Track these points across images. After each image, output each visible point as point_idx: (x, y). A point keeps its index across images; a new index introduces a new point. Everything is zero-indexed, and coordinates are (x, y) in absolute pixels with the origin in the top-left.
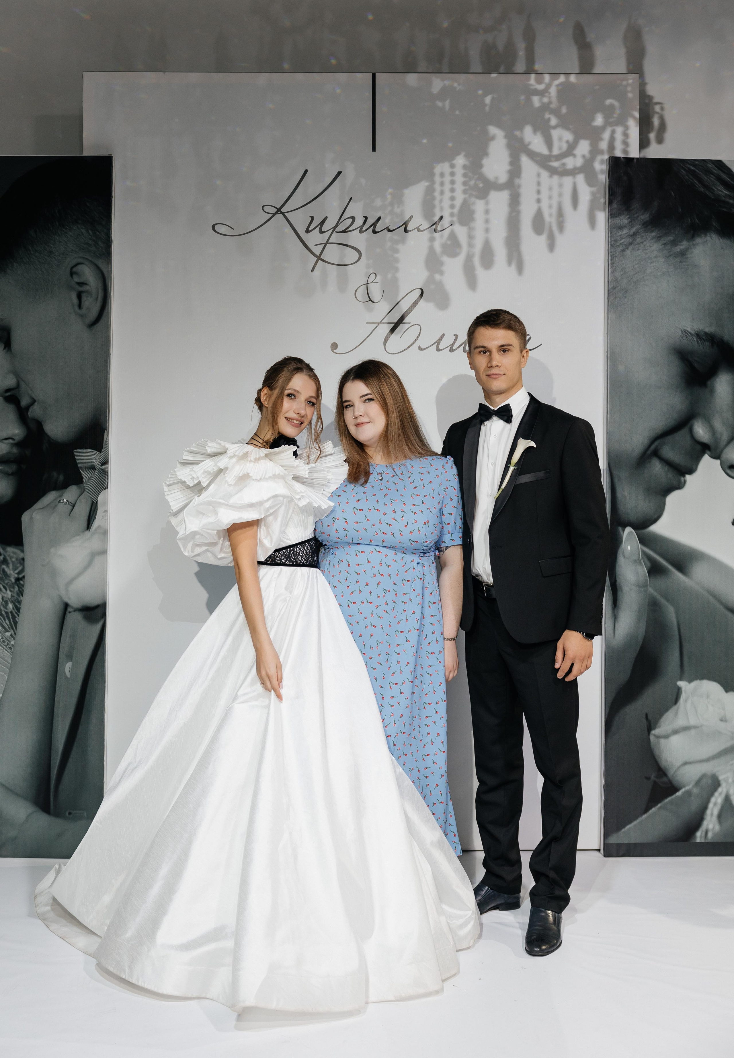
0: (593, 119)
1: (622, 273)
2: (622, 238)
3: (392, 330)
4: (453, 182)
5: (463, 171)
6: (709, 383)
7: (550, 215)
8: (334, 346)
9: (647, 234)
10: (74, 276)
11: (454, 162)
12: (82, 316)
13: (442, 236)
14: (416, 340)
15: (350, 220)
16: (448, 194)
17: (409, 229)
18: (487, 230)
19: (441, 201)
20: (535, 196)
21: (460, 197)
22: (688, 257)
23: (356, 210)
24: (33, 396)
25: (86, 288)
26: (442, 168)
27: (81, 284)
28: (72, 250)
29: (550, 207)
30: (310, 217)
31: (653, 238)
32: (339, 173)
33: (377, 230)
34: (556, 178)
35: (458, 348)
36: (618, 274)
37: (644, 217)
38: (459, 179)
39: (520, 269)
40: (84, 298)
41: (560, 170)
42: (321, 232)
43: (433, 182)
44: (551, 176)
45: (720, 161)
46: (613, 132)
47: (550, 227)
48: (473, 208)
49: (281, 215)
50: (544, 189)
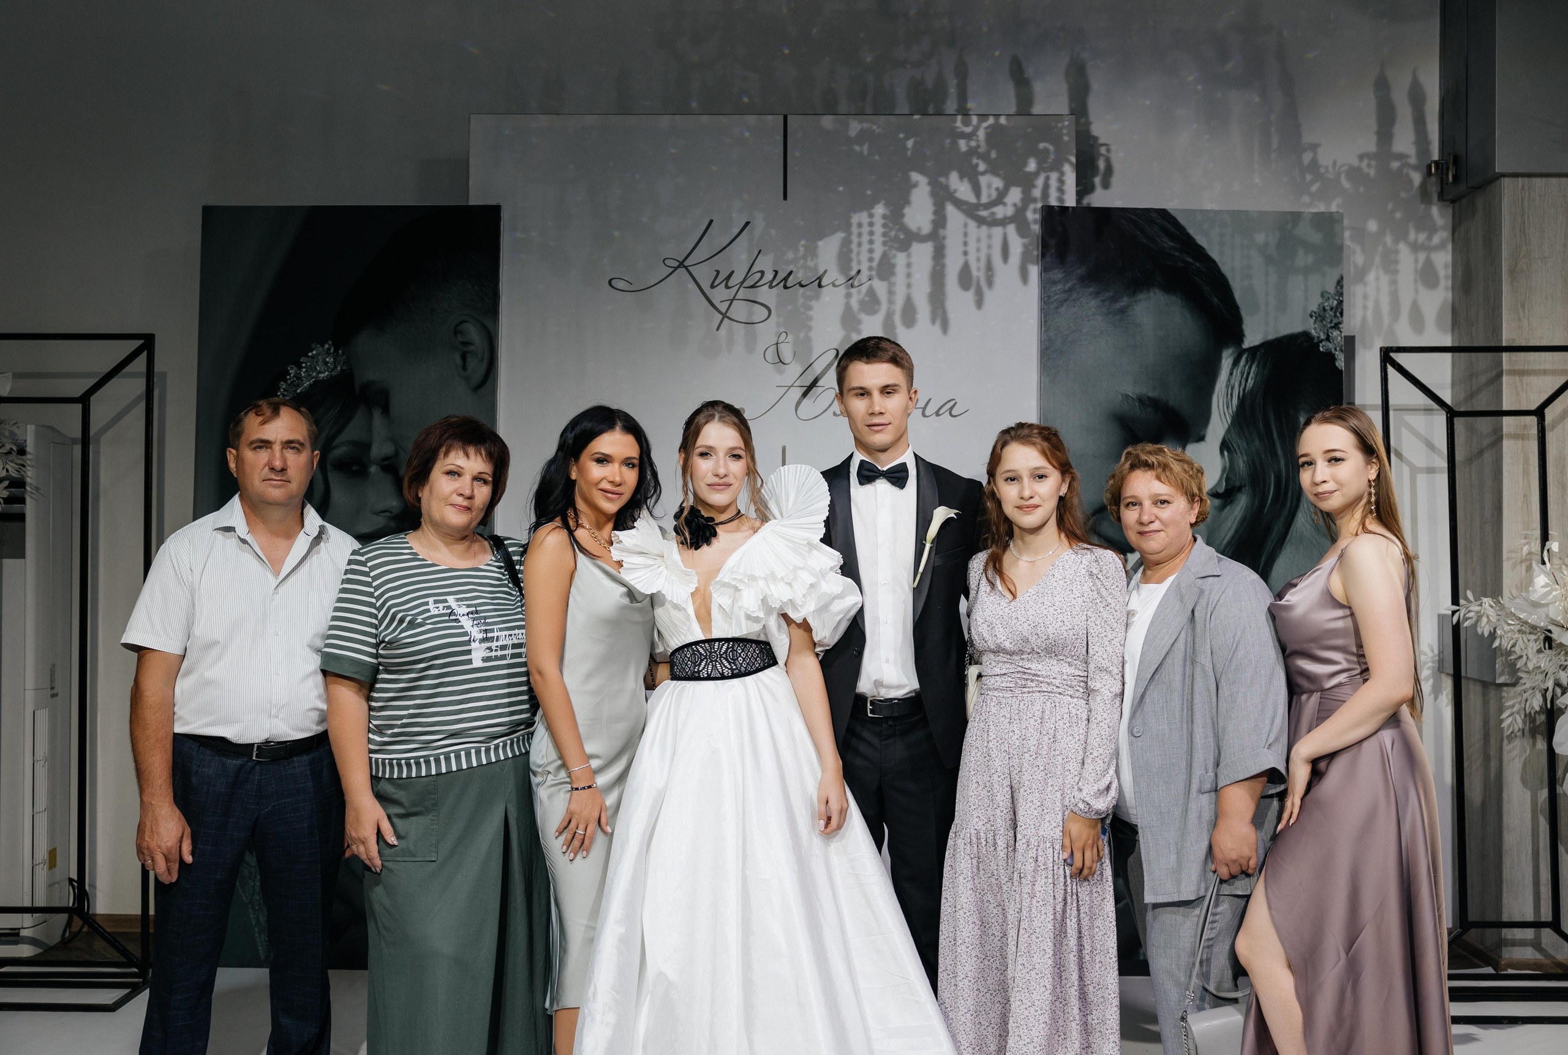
0: (1025, 164)
1: (1055, 332)
2: (1056, 294)
3: (805, 395)
4: (871, 233)
5: (883, 221)
7: (979, 269)
9: (1083, 290)
10: (458, 335)
11: (873, 211)
12: (467, 379)
13: (859, 292)
14: (830, 405)
15: (759, 275)
17: (823, 283)
18: (909, 286)
19: (858, 254)
20: (962, 249)
21: (879, 249)
22: (1129, 315)
23: (766, 263)
25: (472, 348)
26: (860, 217)
27: (466, 344)
28: (457, 307)
29: (978, 260)
30: (716, 270)
31: (1090, 294)
32: (747, 223)
33: (788, 285)
34: (984, 228)
36: (1052, 333)
37: (1081, 271)
38: (878, 229)
39: (945, 328)
40: (469, 359)
41: (989, 219)
42: (727, 287)
43: (850, 233)
44: (979, 227)
45: (1164, 210)
46: (1047, 179)
47: (978, 282)
48: (893, 261)
49: (684, 269)
50: (972, 241)
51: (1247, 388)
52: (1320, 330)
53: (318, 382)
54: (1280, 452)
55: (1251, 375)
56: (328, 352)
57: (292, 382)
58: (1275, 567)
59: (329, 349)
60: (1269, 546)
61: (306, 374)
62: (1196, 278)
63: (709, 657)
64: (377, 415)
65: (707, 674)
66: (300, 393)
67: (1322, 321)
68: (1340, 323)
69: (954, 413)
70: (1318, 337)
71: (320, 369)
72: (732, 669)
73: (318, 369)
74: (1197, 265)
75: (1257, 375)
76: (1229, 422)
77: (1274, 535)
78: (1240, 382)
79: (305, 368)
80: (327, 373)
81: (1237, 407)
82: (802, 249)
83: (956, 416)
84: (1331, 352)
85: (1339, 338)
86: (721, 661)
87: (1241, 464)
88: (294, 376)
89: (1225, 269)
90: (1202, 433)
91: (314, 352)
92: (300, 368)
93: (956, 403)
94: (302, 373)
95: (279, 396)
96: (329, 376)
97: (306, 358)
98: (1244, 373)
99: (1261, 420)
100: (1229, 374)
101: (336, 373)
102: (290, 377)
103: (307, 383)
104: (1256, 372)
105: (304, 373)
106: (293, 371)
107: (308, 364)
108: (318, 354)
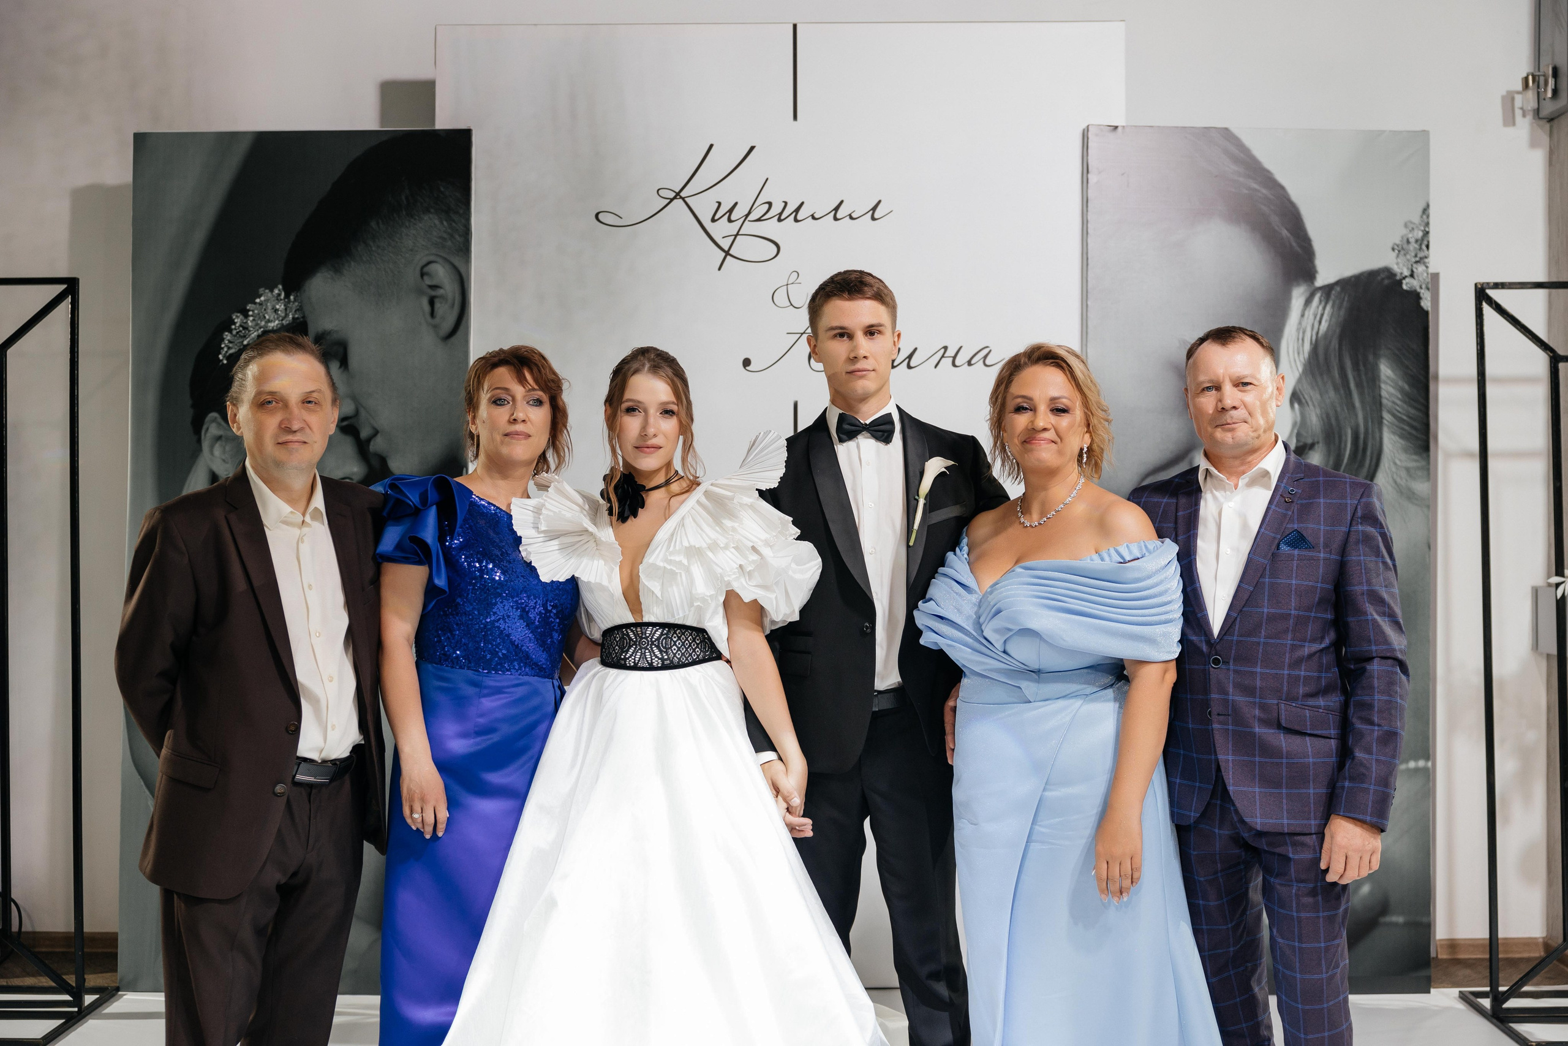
8: (747, 363)
10: (425, 278)
12: (435, 327)
15: (766, 207)
17: (839, 216)
23: (773, 194)
24: (376, 425)
25: (441, 292)
27: (434, 287)
28: (423, 245)
30: (716, 203)
32: (752, 149)
33: (799, 218)
40: (437, 305)
42: (730, 221)
49: (680, 200)
51: (1321, 332)
52: (1404, 265)
54: (1357, 404)
55: (1326, 317)
56: (278, 299)
57: (237, 333)
59: (279, 295)
61: (254, 323)
62: (1263, 207)
63: (640, 644)
64: (334, 368)
65: (636, 663)
67: (1405, 255)
68: (1426, 257)
69: (988, 362)
70: (1401, 274)
71: (270, 317)
72: (663, 659)
73: (267, 317)
74: (1264, 191)
75: (1331, 315)
76: (1301, 370)
78: (1313, 325)
79: (252, 316)
80: (277, 322)
81: (1309, 353)
83: (989, 365)
84: (1415, 291)
85: (1425, 274)
86: (652, 649)
88: (241, 326)
91: (262, 298)
92: (246, 316)
93: (990, 351)
94: (249, 322)
95: (223, 348)
96: (279, 326)
97: (253, 305)
98: (1317, 315)
99: (1336, 368)
100: (1299, 315)
101: (288, 322)
102: (236, 327)
103: (255, 333)
104: (1330, 313)
105: (251, 321)
106: (239, 320)
107: (256, 312)
108: (267, 301)
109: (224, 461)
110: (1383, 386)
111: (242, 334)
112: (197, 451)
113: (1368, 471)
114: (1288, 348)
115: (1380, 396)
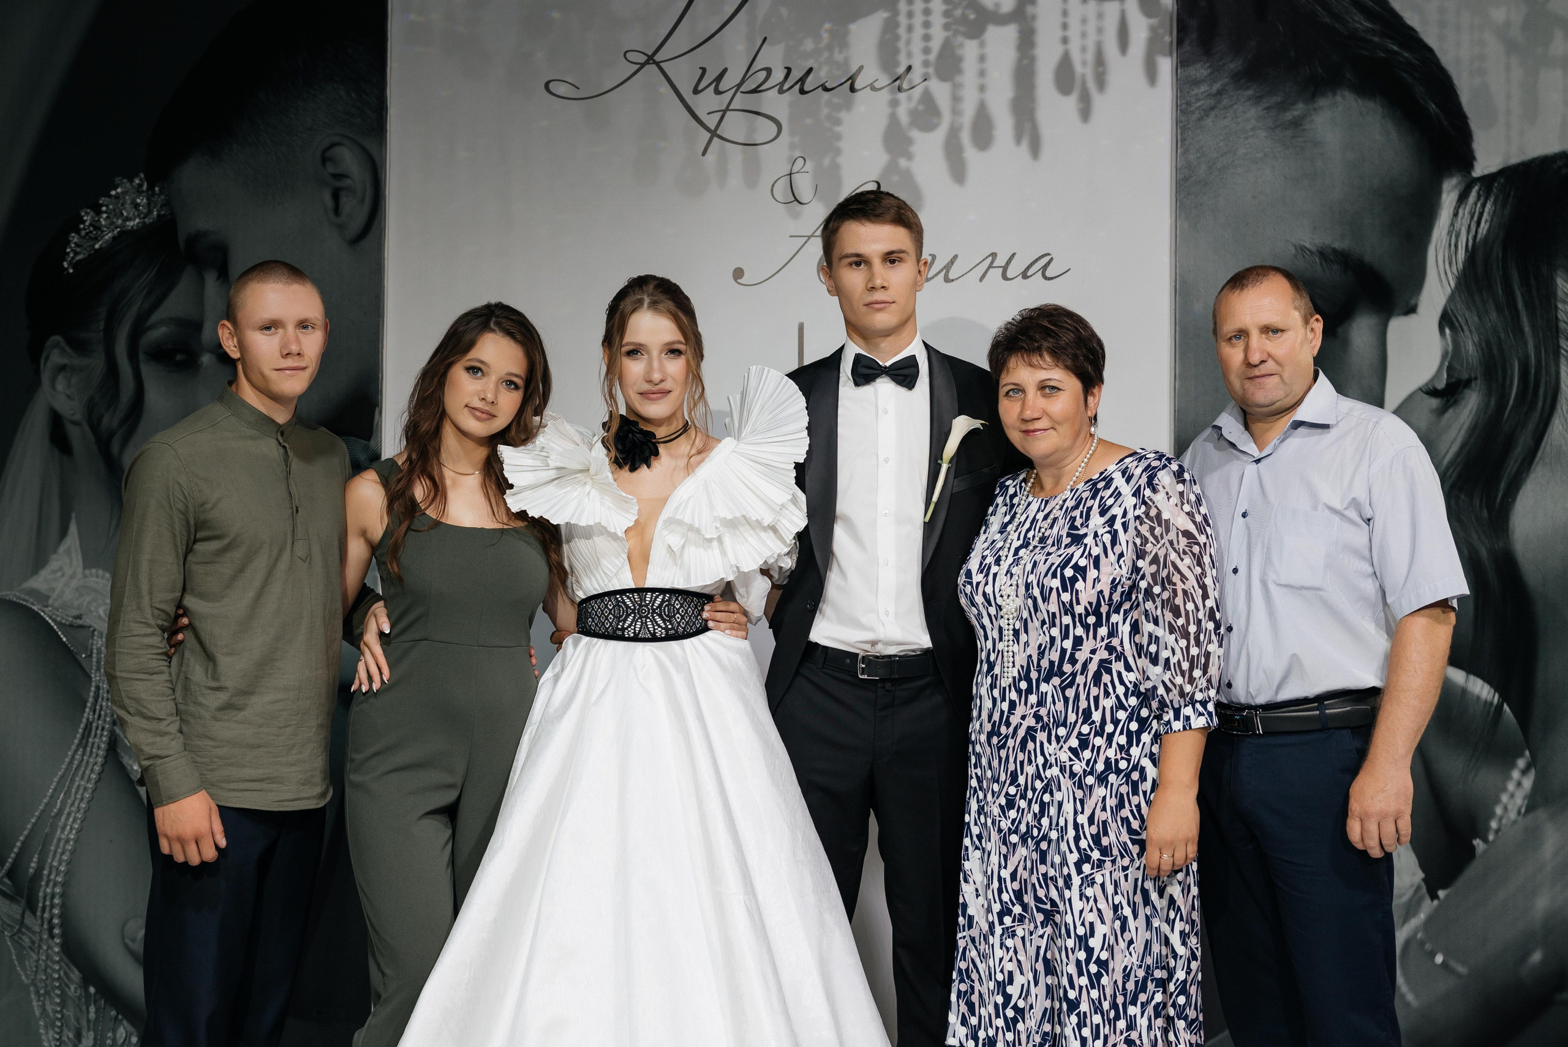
1: (1198, 155)
2: (1199, 100)
4: (927, 12)
6: (1340, 330)
7: (1084, 63)
8: (738, 273)
9: (1238, 92)
10: (329, 165)
12: (341, 227)
13: (910, 98)
15: (764, 74)
16: (919, 31)
17: (857, 86)
18: (982, 88)
19: (908, 42)
20: (1060, 33)
21: (938, 35)
22: (1305, 129)
23: (773, 57)
25: (347, 182)
27: (338, 176)
28: (325, 123)
29: (1084, 50)
30: (700, 68)
31: (1249, 99)
33: (806, 88)
34: (1092, 4)
35: (936, 275)
36: (1192, 157)
37: (1235, 65)
38: (937, 7)
39: (1035, 149)
40: (344, 199)
42: (717, 92)
43: (895, 13)
44: (1084, 3)
47: (1084, 83)
48: (959, 52)
49: (654, 67)
50: (1074, 22)
51: (1479, 237)
53: (124, 233)
54: (1527, 329)
55: (1485, 216)
56: (139, 190)
57: (87, 234)
58: (1519, 497)
59: (140, 185)
60: (1512, 466)
61: (108, 222)
62: (1405, 75)
63: (640, 612)
64: (211, 280)
65: (634, 633)
66: (101, 248)
69: (1048, 274)
71: (128, 213)
72: (666, 629)
73: (125, 214)
74: (1406, 55)
75: (1493, 215)
76: (1453, 285)
77: (1518, 452)
78: (1469, 226)
79: (106, 212)
80: (137, 220)
81: (1464, 264)
82: (825, 36)
83: (1052, 278)
86: (653, 617)
87: (1470, 347)
88: (91, 225)
89: (1447, 60)
90: (1413, 302)
91: (119, 190)
92: (99, 213)
93: (1052, 259)
94: (102, 220)
95: (68, 253)
96: (140, 225)
97: (107, 199)
98: (1474, 213)
99: (1499, 282)
100: (1451, 213)
101: (151, 220)
102: (85, 226)
103: (110, 235)
104: (1491, 212)
105: (105, 219)
106: (89, 218)
107: (111, 207)
108: (124, 193)
109: (69, 396)
110: (1560, 305)
111: (93, 236)
112: (34, 384)
113: (1541, 415)
114: (1436, 256)
115: (1557, 318)
